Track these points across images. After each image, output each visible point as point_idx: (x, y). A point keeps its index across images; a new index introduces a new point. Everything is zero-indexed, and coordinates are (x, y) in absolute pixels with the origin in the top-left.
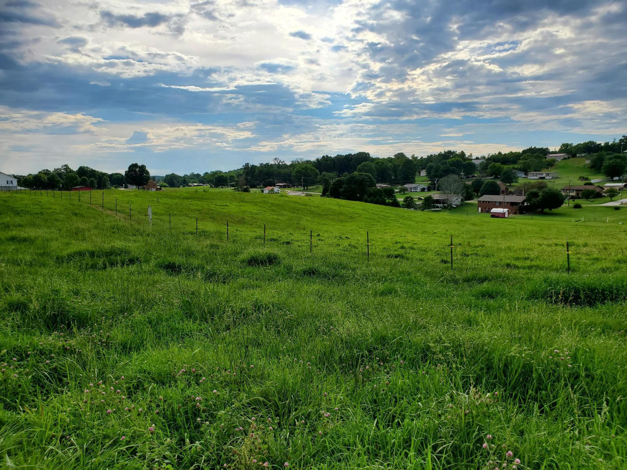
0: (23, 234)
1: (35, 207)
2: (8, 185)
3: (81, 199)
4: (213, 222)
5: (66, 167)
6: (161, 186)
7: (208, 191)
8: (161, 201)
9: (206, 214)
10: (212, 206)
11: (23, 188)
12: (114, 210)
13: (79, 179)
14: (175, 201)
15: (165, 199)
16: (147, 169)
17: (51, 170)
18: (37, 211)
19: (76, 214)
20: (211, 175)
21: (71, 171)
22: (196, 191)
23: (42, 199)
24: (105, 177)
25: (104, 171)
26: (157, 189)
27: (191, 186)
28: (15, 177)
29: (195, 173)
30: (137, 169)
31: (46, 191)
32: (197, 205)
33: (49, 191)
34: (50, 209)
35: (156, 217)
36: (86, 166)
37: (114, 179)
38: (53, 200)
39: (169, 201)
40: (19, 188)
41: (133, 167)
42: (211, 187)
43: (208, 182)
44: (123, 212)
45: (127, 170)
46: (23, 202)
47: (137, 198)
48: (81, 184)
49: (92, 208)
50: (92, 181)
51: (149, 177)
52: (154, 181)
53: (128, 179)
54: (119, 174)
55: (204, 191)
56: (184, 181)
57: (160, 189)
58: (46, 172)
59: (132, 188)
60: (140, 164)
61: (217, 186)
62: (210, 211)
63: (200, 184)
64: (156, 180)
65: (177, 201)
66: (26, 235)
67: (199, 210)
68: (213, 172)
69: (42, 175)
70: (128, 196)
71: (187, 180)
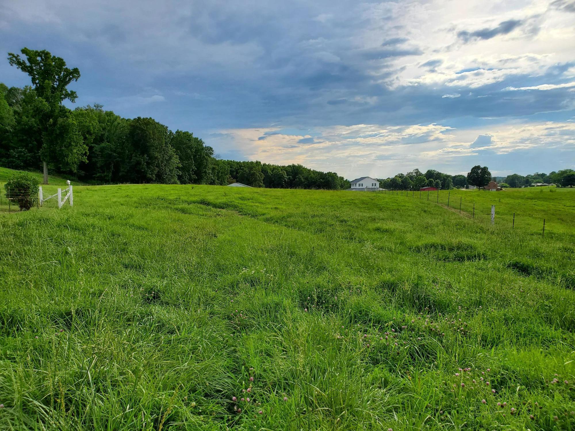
0: (385, 227)
1: (393, 204)
2: (373, 187)
3: (429, 198)
4: (561, 223)
5: (417, 171)
6: (502, 187)
7: (555, 191)
8: (502, 200)
9: (553, 215)
10: (561, 207)
11: (383, 189)
12: (458, 209)
13: (427, 181)
14: (517, 201)
15: (507, 199)
16: (489, 170)
17: (405, 174)
18: (395, 208)
19: (425, 211)
20: (558, 174)
21: (421, 174)
22: (542, 191)
23: (398, 198)
24: (449, 178)
25: (448, 174)
26: (498, 190)
27: (534, 186)
28: (378, 180)
29: (540, 172)
30: (479, 171)
31: (401, 191)
32: (542, 206)
33: (403, 191)
34: (405, 206)
35: (498, 216)
36: (433, 169)
37: (457, 180)
38: (407, 199)
39: (511, 201)
40: (381, 189)
41: (475, 169)
42: (558, 186)
43: (554, 182)
44: (466, 210)
45: (470, 171)
46: (385, 200)
47: (479, 198)
48: (428, 185)
49: (439, 207)
50: (437, 182)
51: (490, 178)
52: (495, 181)
53: (470, 181)
54: (461, 176)
55: (551, 191)
56: (527, 182)
57: (501, 189)
58: (401, 176)
59: (473, 189)
60: (482, 166)
61: (564, 185)
62: (558, 212)
63: (545, 184)
64: (497, 180)
65: (520, 201)
66: (387, 227)
67: (544, 211)
68: (561, 171)
69: (398, 178)
70: (471, 196)
71: (530, 180)
